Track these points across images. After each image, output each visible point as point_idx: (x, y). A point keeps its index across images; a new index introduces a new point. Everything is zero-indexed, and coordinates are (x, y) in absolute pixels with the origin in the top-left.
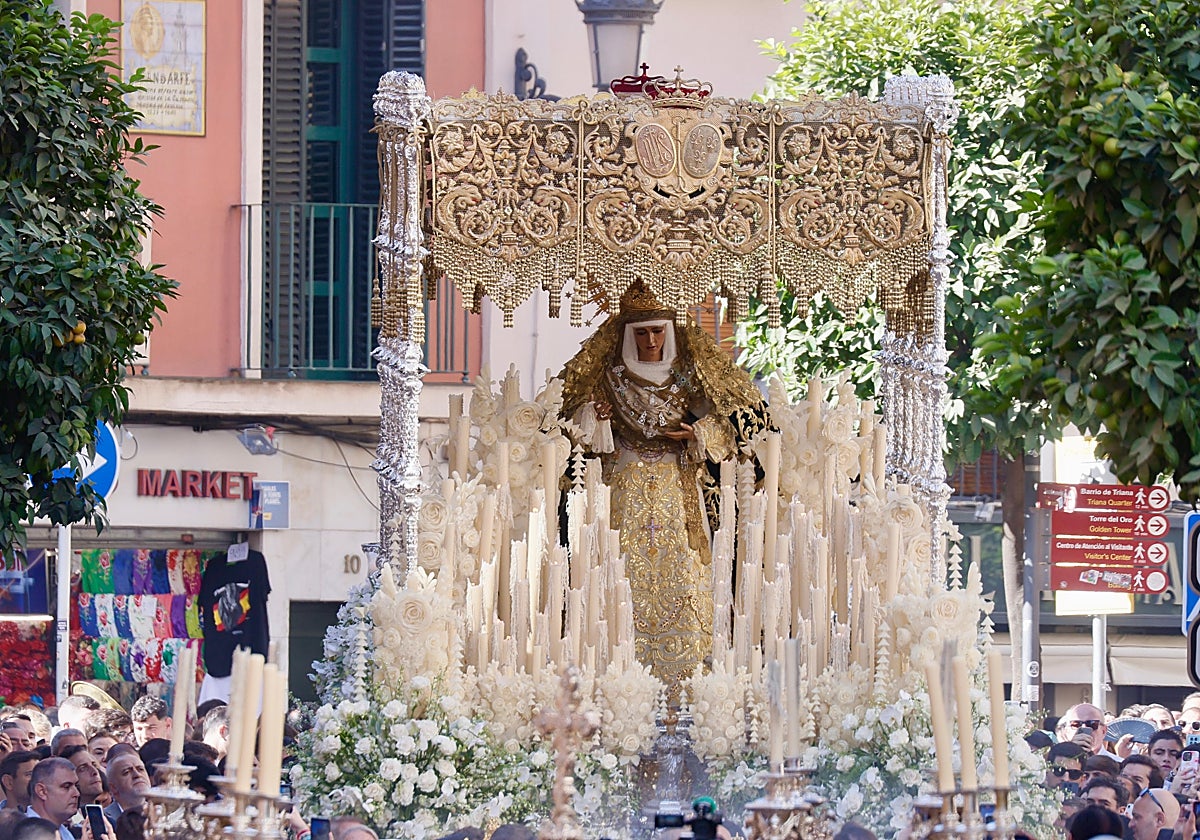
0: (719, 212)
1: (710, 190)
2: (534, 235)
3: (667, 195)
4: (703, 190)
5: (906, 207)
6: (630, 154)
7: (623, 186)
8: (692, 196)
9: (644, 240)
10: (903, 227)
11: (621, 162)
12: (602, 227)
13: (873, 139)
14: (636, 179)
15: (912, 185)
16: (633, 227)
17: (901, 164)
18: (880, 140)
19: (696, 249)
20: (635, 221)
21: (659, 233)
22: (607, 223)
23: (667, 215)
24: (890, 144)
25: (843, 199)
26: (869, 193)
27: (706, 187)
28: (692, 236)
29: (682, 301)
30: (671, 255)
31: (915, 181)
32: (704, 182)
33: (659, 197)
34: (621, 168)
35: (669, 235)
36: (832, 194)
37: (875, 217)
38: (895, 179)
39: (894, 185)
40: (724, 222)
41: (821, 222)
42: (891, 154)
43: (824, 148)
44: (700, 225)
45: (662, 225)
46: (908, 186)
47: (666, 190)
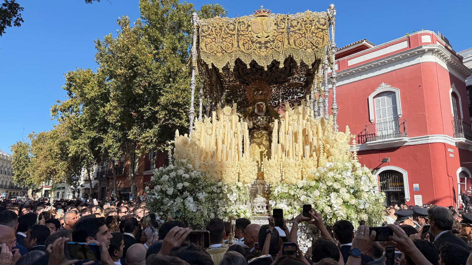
0: (273, 41)
1: (271, 36)
2: (225, 50)
3: (260, 38)
4: (269, 36)
5: (324, 37)
6: (250, 29)
7: (248, 37)
8: (266, 37)
9: (254, 49)
10: (323, 42)
11: (247, 31)
12: (243, 47)
13: (314, 20)
14: (251, 34)
15: (325, 31)
16: (251, 46)
17: (322, 26)
18: (316, 20)
19: (267, 51)
20: (252, 45)
21: (258, 47)
22: (244, 46)
23: (260, 43)
24: (318, 21)
25: (306, 36)
26: (313, 34)
27: (270, 35)
28: (267, 48)
29: (265, 64)
30: (261, 53)
31: (326, 30)
32: (269, 34)
33: (257, 38)
34: (248, 32)
35: (260, 48)
36: (303, 35)
37: (315, 40)
38: (320, 30)
39: (320, 31)
40: (275, 44)
41: (301, 42)
42: (319, 24)
43: (301, 23)
44: (268, 45)
45: (258, 45)
46: (324, 31)
47: (259, 36)
